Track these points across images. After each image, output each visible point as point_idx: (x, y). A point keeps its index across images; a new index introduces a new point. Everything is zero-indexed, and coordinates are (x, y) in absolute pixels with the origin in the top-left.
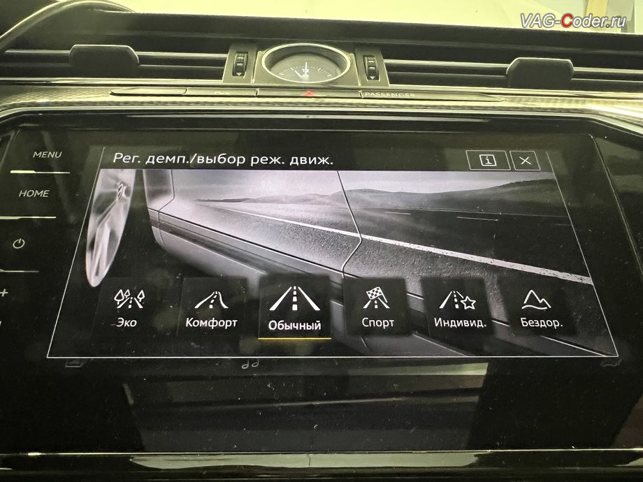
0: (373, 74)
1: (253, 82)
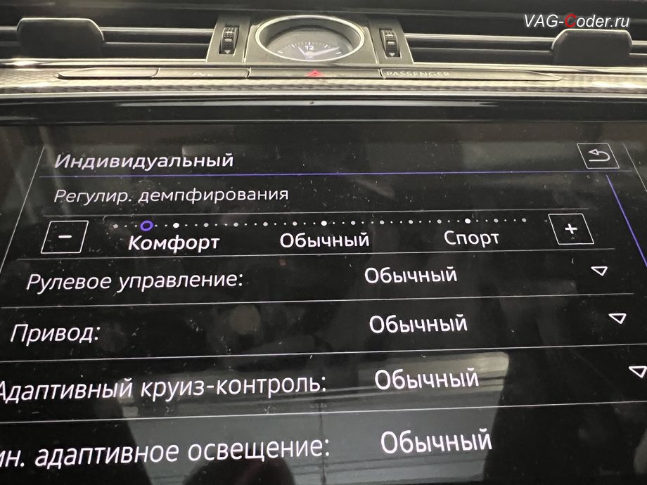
0: (393, 50)
1: (244, 61)
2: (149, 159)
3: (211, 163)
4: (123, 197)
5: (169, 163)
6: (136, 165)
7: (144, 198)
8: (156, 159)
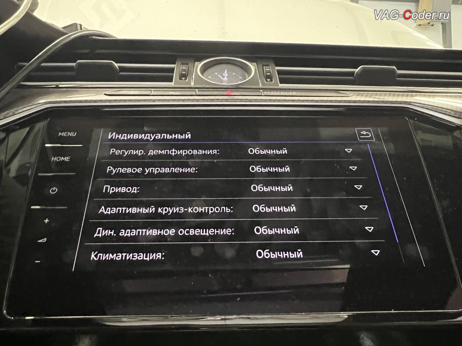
0: (269, 77)
2: (151, 135)
3: (180, 137)
4: (141, 152)
5: (161, 137)
6: (146, 138)
7: (151, 153)
8: (155, 135)
